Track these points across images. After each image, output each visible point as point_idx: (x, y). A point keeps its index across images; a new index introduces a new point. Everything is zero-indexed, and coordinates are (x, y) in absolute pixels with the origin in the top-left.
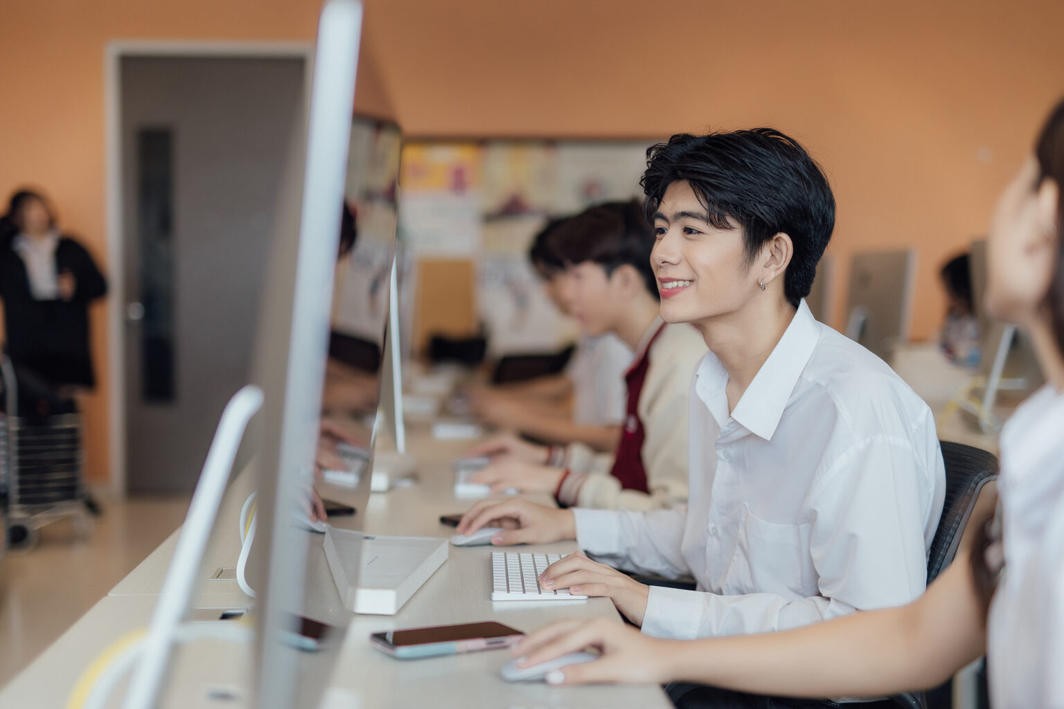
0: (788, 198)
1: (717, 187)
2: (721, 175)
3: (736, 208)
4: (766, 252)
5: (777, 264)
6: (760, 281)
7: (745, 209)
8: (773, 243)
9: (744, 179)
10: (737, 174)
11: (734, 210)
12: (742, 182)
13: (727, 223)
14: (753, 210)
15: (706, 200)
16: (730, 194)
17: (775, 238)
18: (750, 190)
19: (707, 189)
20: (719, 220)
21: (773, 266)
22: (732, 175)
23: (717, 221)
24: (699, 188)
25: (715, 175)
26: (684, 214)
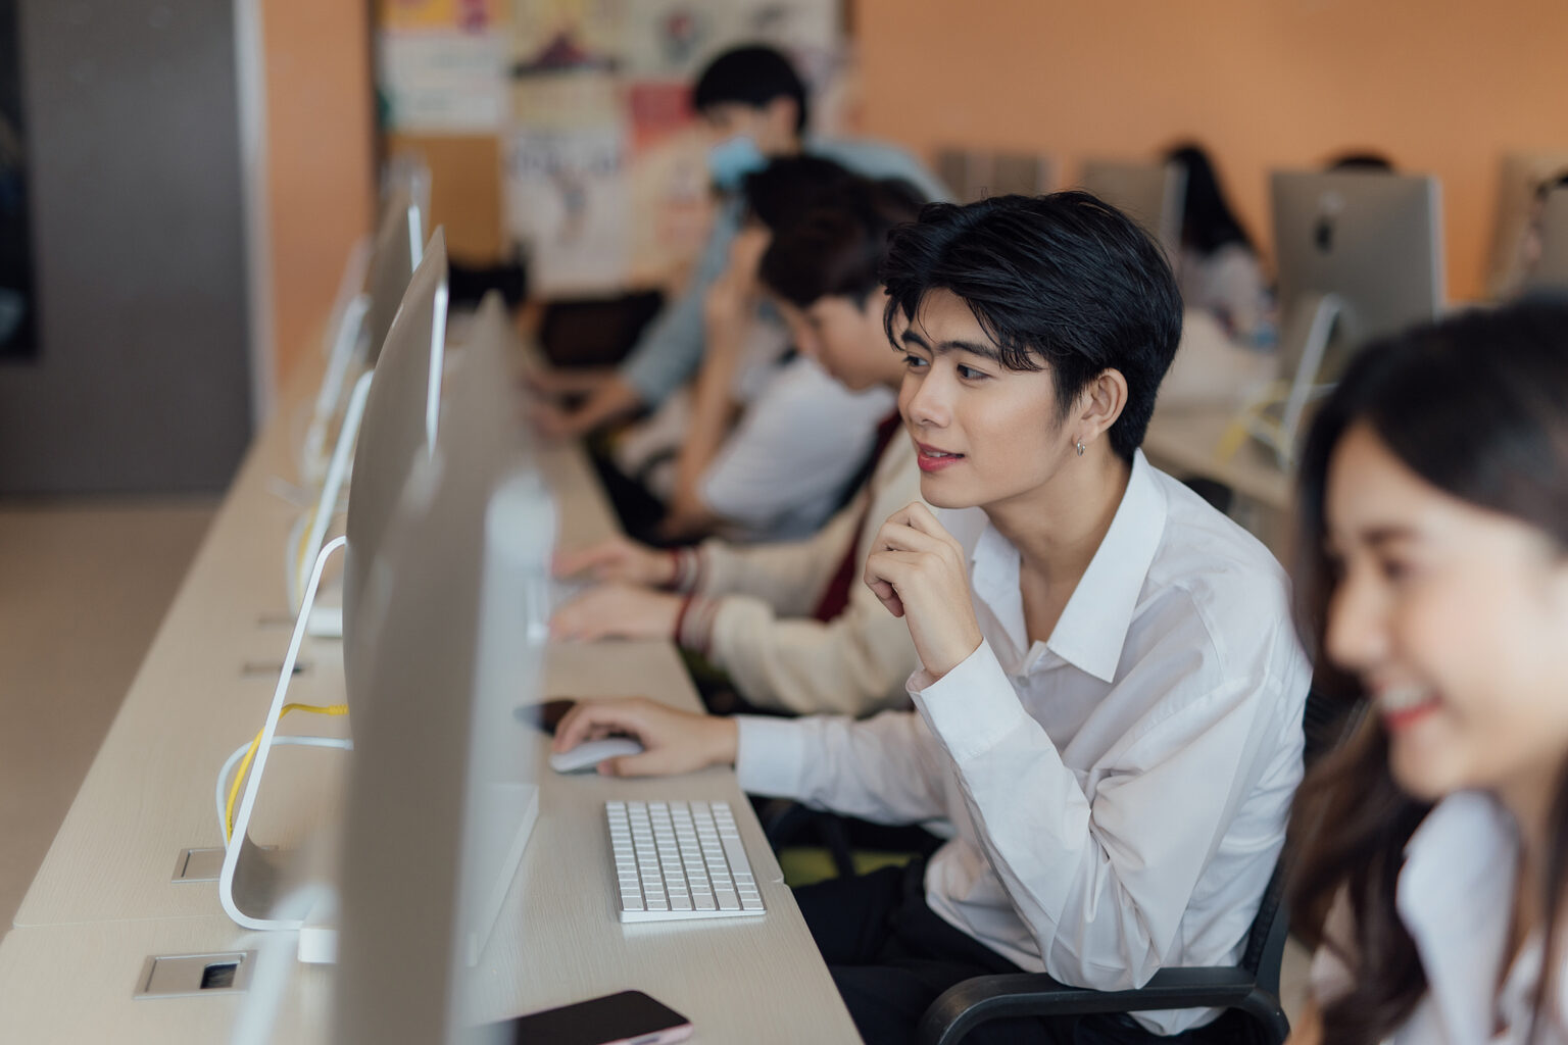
0: (1120, 315)
1: (1013, 309)
2: (1019, 289)
3: (1042, 339)
4: (1086, 399)
5: (1102, 415)
6: (1075, 440)
7: (1057, 340)
8: (1095, 386)
9: (1053, 292)
10: (1041, 285)
11: (1040, 343)
12: (1049, 297)
13: (1031, 363)
14: (1069, 342)
15: (997, 330)
16: (1034, 318)
17: (1100, 377)
18: (1062, 310)
19: (996, 313)
20: (1017, 360)
21: (1096, 418)
22: (1034, 286)
23: (1012, 359)
24: (982, 309)
25: (1008, 290)
26: (957, 345)
